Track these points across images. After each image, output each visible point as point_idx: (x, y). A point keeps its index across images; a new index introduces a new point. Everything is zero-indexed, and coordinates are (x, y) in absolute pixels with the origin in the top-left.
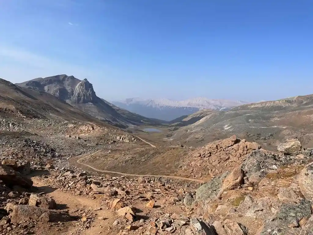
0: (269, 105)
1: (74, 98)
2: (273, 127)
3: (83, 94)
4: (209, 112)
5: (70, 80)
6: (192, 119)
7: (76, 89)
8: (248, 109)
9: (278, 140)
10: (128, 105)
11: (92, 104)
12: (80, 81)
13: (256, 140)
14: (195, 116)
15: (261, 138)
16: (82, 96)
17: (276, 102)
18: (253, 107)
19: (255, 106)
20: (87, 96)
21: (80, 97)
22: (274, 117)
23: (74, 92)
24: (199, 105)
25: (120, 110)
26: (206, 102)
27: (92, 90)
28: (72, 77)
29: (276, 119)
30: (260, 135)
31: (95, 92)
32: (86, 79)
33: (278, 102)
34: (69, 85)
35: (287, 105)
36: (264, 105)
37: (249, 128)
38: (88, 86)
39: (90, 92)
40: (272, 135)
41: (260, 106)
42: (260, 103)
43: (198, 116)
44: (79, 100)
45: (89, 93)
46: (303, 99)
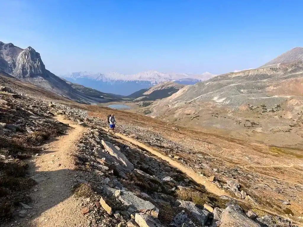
0: (252, 74)
1: (17, 71)
2: (274, 97)
3: (30, 65)
4: (170, 84)
5: (8, 49)
6: (153, 92)
7: (18, 59)
8: (230, 79)
9: (288, 112)
10: (75, 79)
11: (42, 78)
12: (23, 50)
13: (263, 112)
14: (156, 89)
15: (268, 110)
16: (28, 69)
17: (260, 70)
18: (234, 76)
19: (236, 76)
20: (34, 68)
21: (26, 69)
22: (268, 86)
23: (17, 64)
24: (150, 79)
25: (73, 84)
26: (156, 75)
27: (40, 61)
28: (11, 45)
29: (272, 88)
30: (266, 107)
31: (44, 65)
32: (30, 48)
33: (262, 70)
34: (7, 55)
35: (272, 73)
36: (247, 73)
37: (249, 99)
38: (34, 55)
39: (38, 63)
40: (278, 106)
41: (242, 75)
42: (242, 72)
43: (159, 89)
44: (24, 73)
45: (37, 65)
46: (287, 66)
